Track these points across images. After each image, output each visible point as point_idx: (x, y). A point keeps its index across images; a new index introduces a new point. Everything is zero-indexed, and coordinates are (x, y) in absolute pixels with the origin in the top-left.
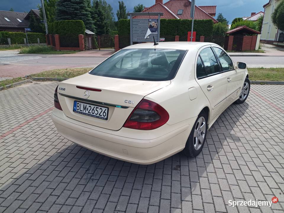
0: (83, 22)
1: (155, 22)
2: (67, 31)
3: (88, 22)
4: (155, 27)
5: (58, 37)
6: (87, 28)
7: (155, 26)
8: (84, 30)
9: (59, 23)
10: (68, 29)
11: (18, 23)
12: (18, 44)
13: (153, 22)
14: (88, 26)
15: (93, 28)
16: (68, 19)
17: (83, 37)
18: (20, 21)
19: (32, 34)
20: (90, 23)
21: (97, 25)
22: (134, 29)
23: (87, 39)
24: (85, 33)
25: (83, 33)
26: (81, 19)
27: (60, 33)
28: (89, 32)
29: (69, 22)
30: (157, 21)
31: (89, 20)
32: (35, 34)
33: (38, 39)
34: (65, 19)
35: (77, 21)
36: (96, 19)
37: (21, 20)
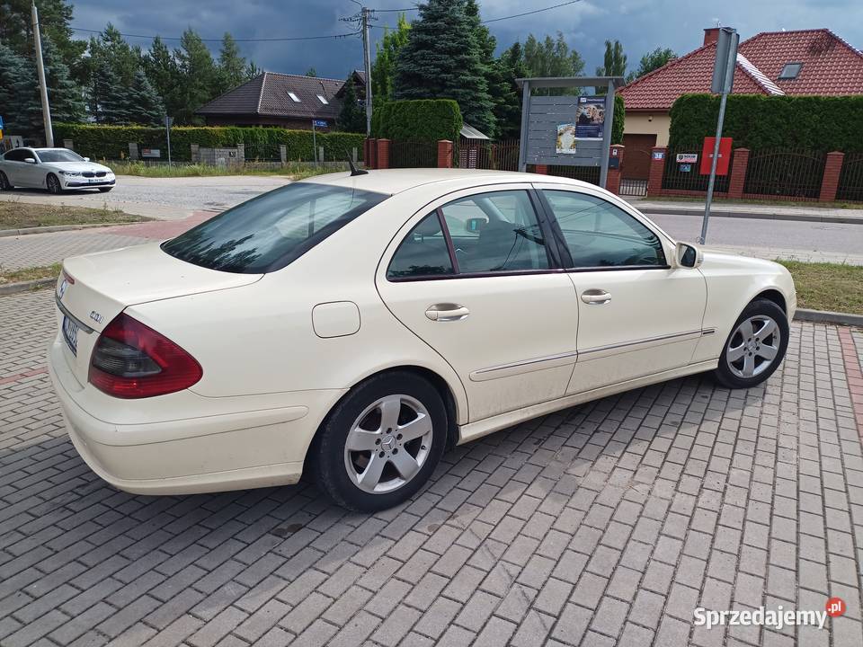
0: (456, 105)
1: (598, 107)
2: (411, 129)
3: (475, 104)
4: (596, 122)
5: (385, 144)
6: (470, 123)
7: (597, 116)
8: (456, 128)
9: (393, 109)
10: (415, 124)
11: (319, 107)
12: (303, 160)
13: (592, 106)
14: (472, 117)
15: (488, 123)
16: (420, 96)
17: (450, 147)
18: (325, 102)
19: (340, 137)
20: (482, 108)
21: (504, 115)
22: (532, 127)
23: (462, 153)
24: (458, 137)
25: (452, 135)
26: (454, 96)
27: (393, 135)
28: (473, 134)
29: (420, 103)
30: (605, 102)
31: (477, 99)
32: (349, 137)
33: (355, 150)
34: (411, 97)
35: (439, 103)
36: (505, 95)
37: (327, 99)
